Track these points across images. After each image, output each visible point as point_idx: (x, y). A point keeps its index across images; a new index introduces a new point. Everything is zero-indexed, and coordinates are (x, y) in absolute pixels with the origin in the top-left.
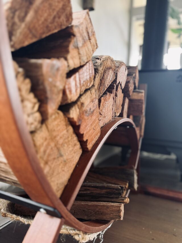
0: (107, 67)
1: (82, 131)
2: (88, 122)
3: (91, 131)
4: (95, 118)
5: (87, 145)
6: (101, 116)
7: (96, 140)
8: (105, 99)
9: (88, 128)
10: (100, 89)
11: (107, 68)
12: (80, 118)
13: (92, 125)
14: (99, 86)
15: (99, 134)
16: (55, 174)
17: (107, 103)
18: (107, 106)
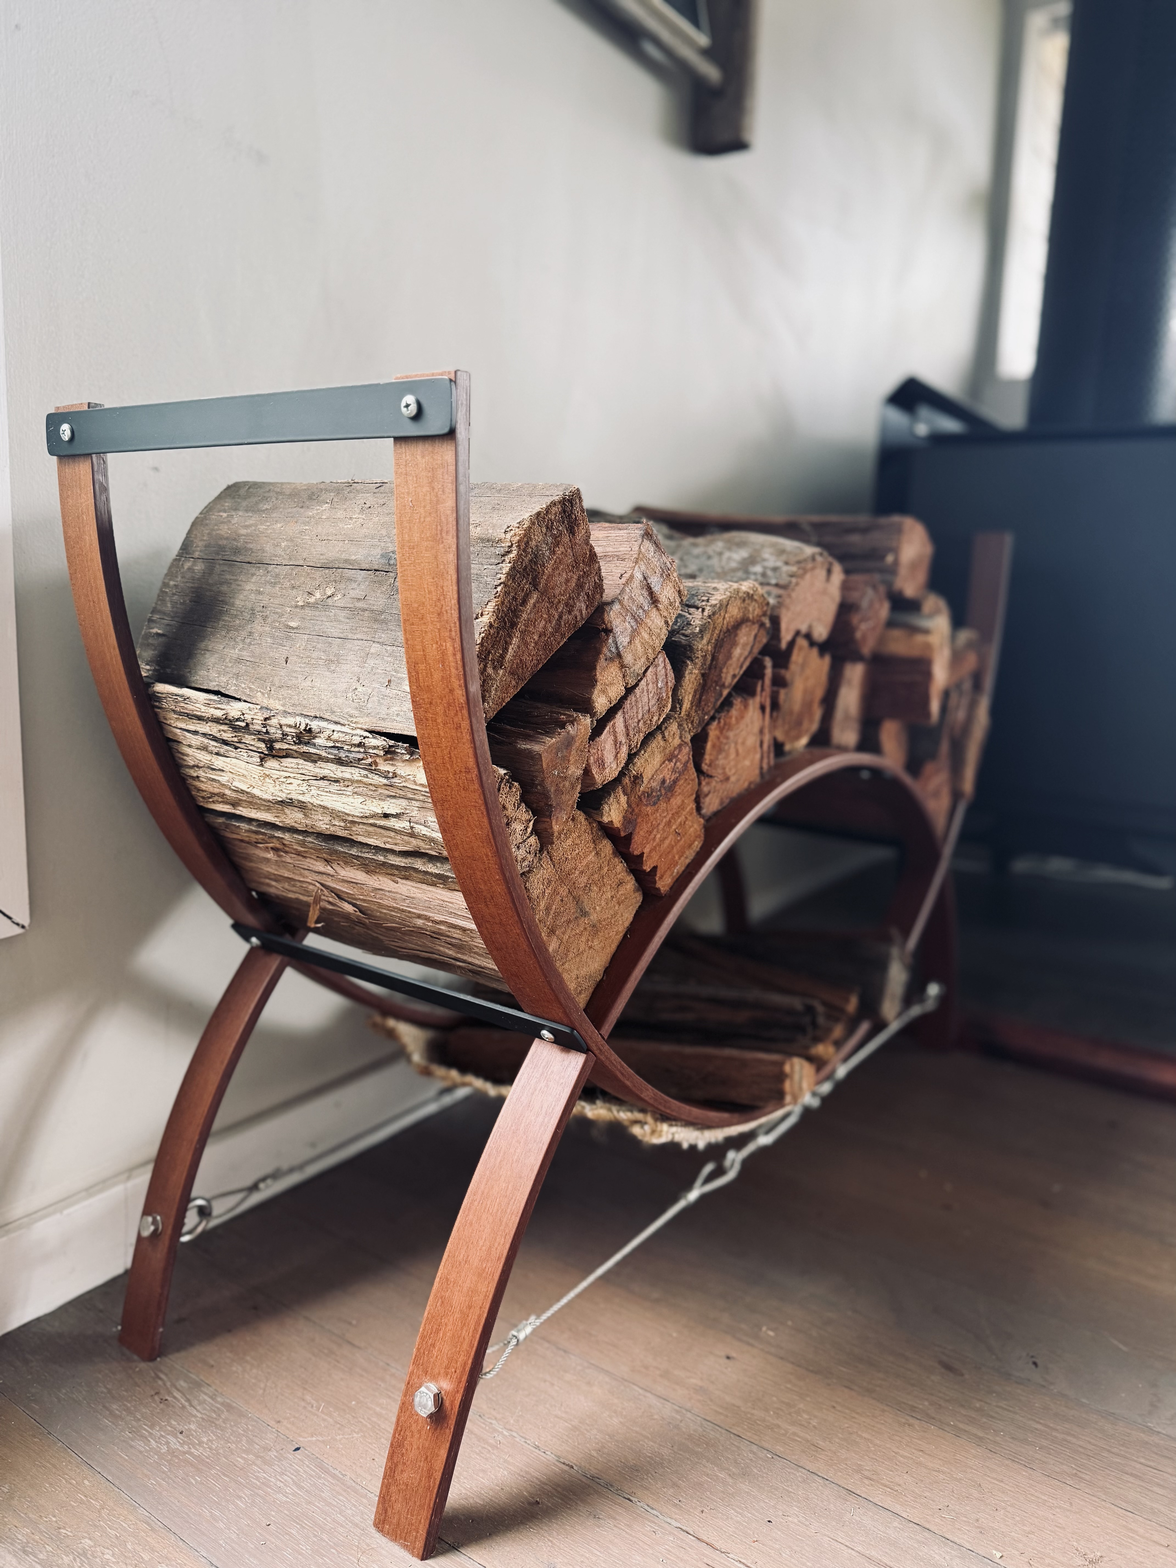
0: (725, 626)
1: (635, 850)
2: (656, 819)
3: (667, 842)
4: (683, 801)
5: (655, 882)
6: (710, 780)
7: (688, 861)
8: (725, 724)
9: (658, 836)
10: (703, 703)
11: (728, 630)
12: (630, 819)
13: (669, 824)
14: (698, 696)
15: (697, 845)
17: (731, 734)
18: (733, 745)
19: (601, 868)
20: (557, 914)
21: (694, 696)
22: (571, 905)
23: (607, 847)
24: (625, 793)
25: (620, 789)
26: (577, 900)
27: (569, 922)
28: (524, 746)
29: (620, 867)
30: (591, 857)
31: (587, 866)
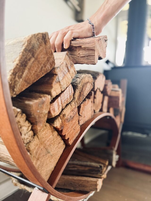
0: (85, 82)
1: (63, 134)
2: (69, 126)
3: (72, 132)
4: (75, 121)
5: (68, 142)
6: (81, 117)
7: (77, 136)
8: (84, 104)
9: (69, 130)
10: (80, 99)
12: (62, 126)
13: (72, 127)
14: (79, 97)
15: (79, 132)
16: (44, 165)
17: (86, 107)
18: (86, 109)
19: (54, 139)
20: (40, 154)
21: (78, 97)
22: (44, 151)
23: (56, 133)
24: (61, 119)
25: (59, 118)
26: (47, 149)
27: (44, 156)
28: (27, 102)
29: (59, 138)
30: (51, 136)
31: (50, 139)
